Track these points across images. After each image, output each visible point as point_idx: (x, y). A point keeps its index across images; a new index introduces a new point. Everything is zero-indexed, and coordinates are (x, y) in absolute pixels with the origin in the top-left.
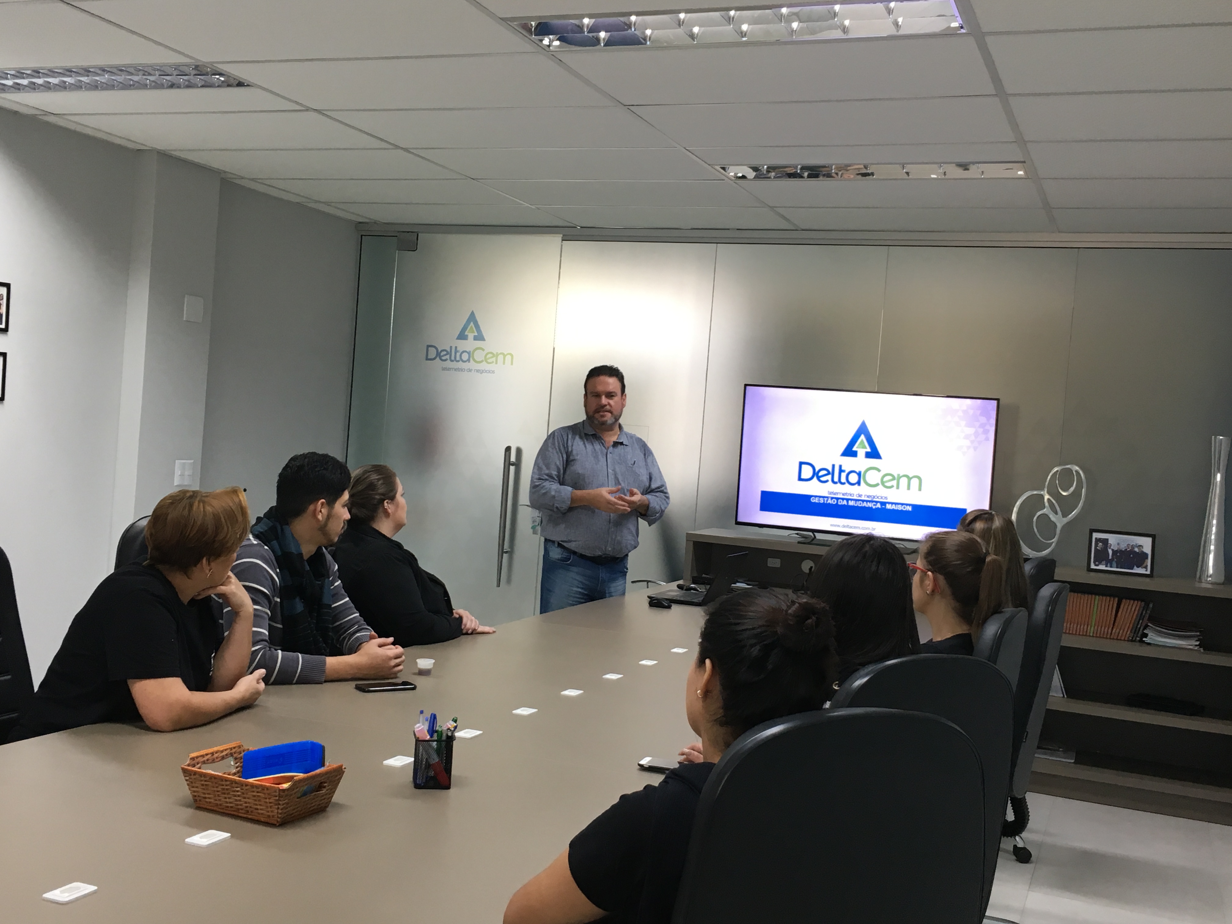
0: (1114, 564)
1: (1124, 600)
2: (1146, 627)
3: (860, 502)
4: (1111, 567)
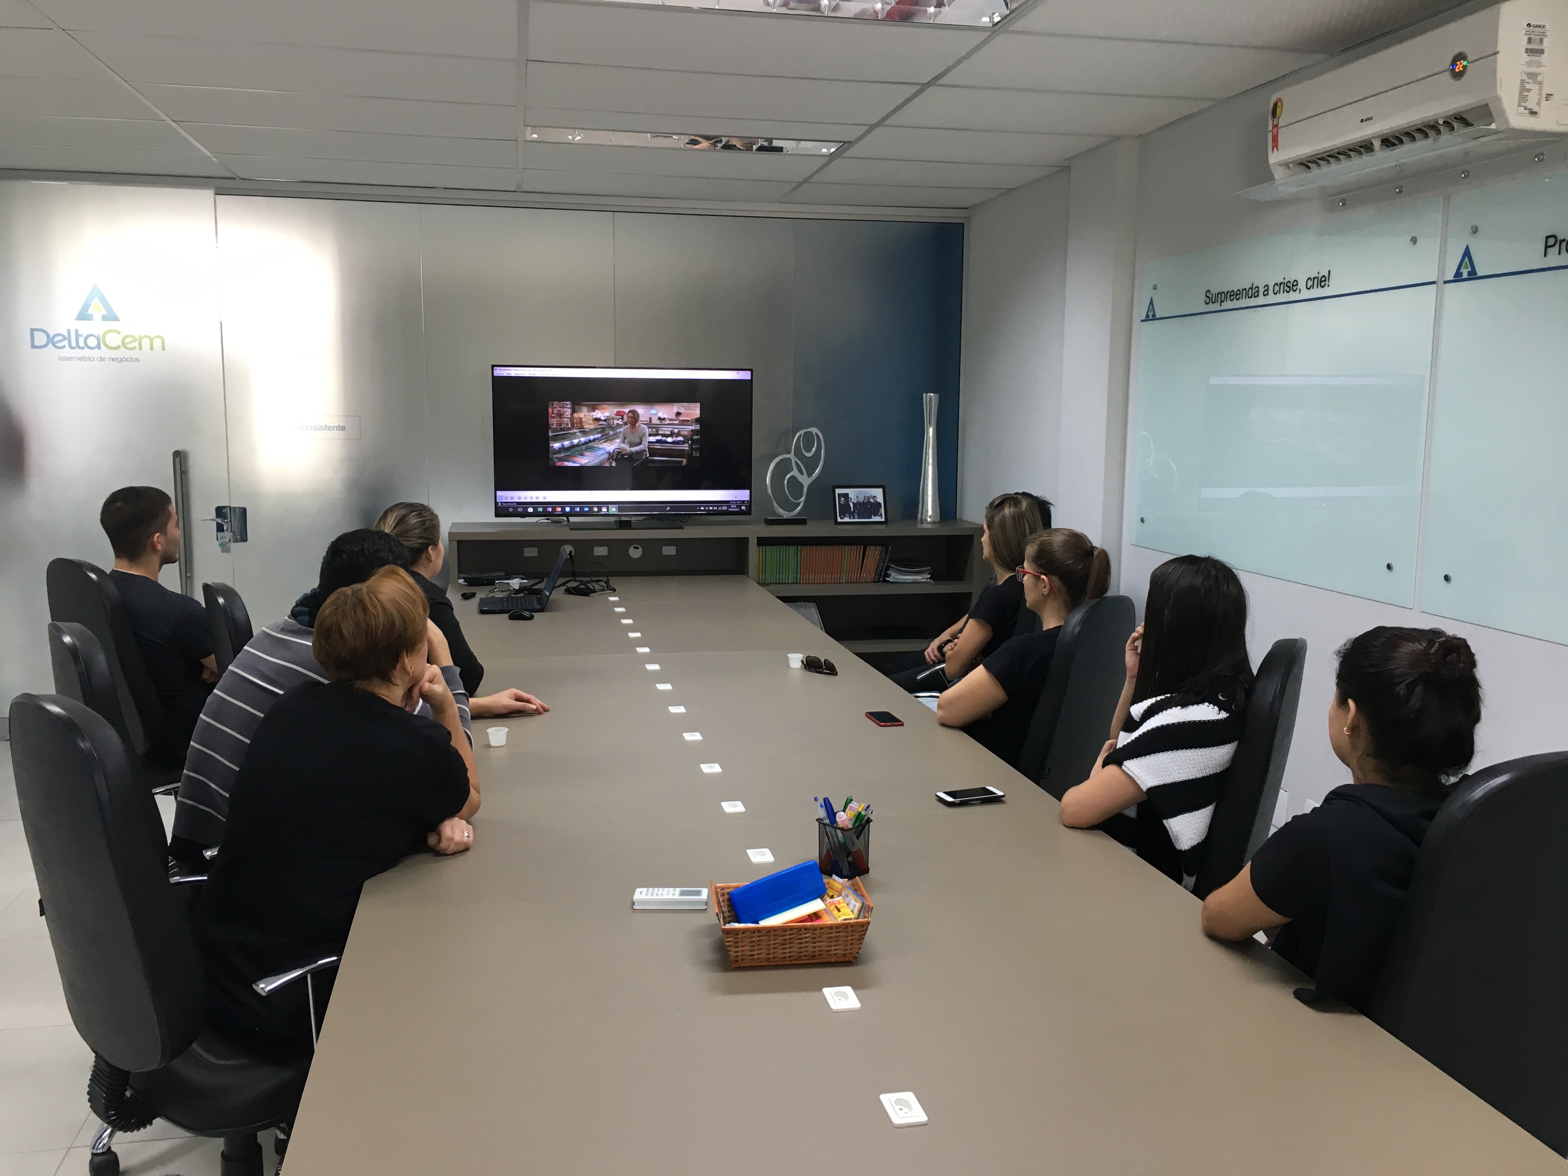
0: (856, 516)
1: (868, 547)
2: (888, 568)
4: (854, 518)
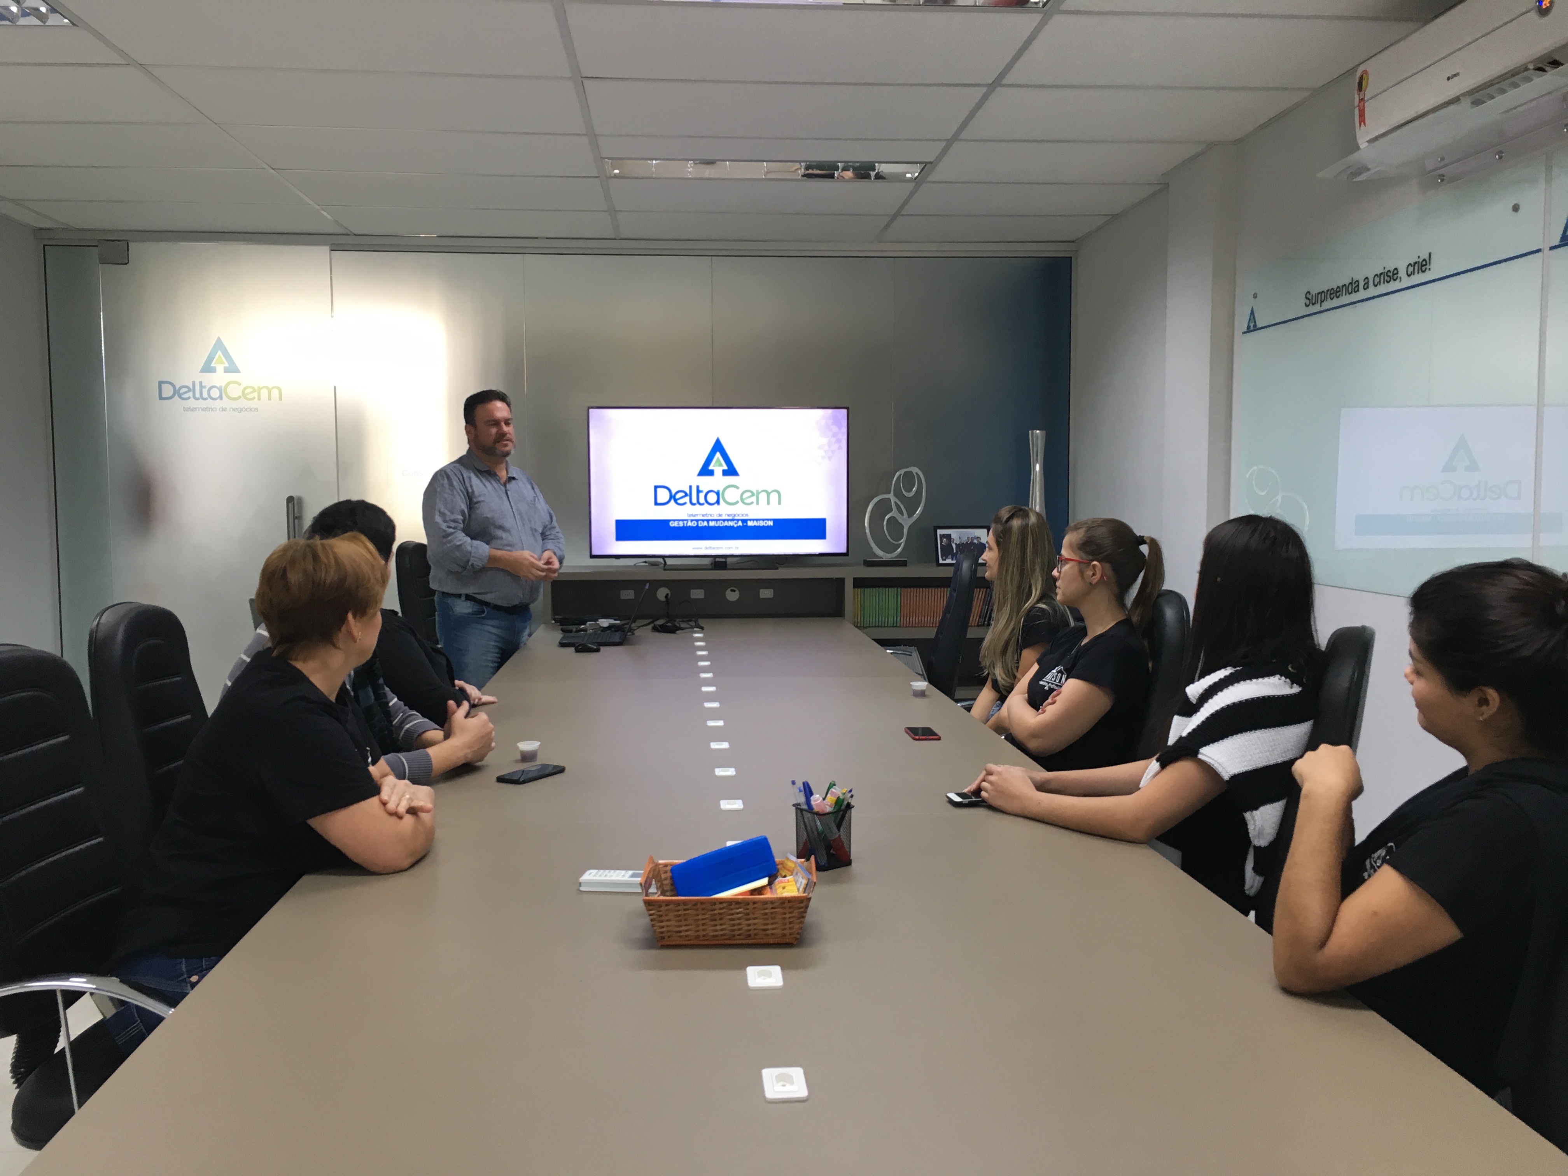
3: (721, 522)
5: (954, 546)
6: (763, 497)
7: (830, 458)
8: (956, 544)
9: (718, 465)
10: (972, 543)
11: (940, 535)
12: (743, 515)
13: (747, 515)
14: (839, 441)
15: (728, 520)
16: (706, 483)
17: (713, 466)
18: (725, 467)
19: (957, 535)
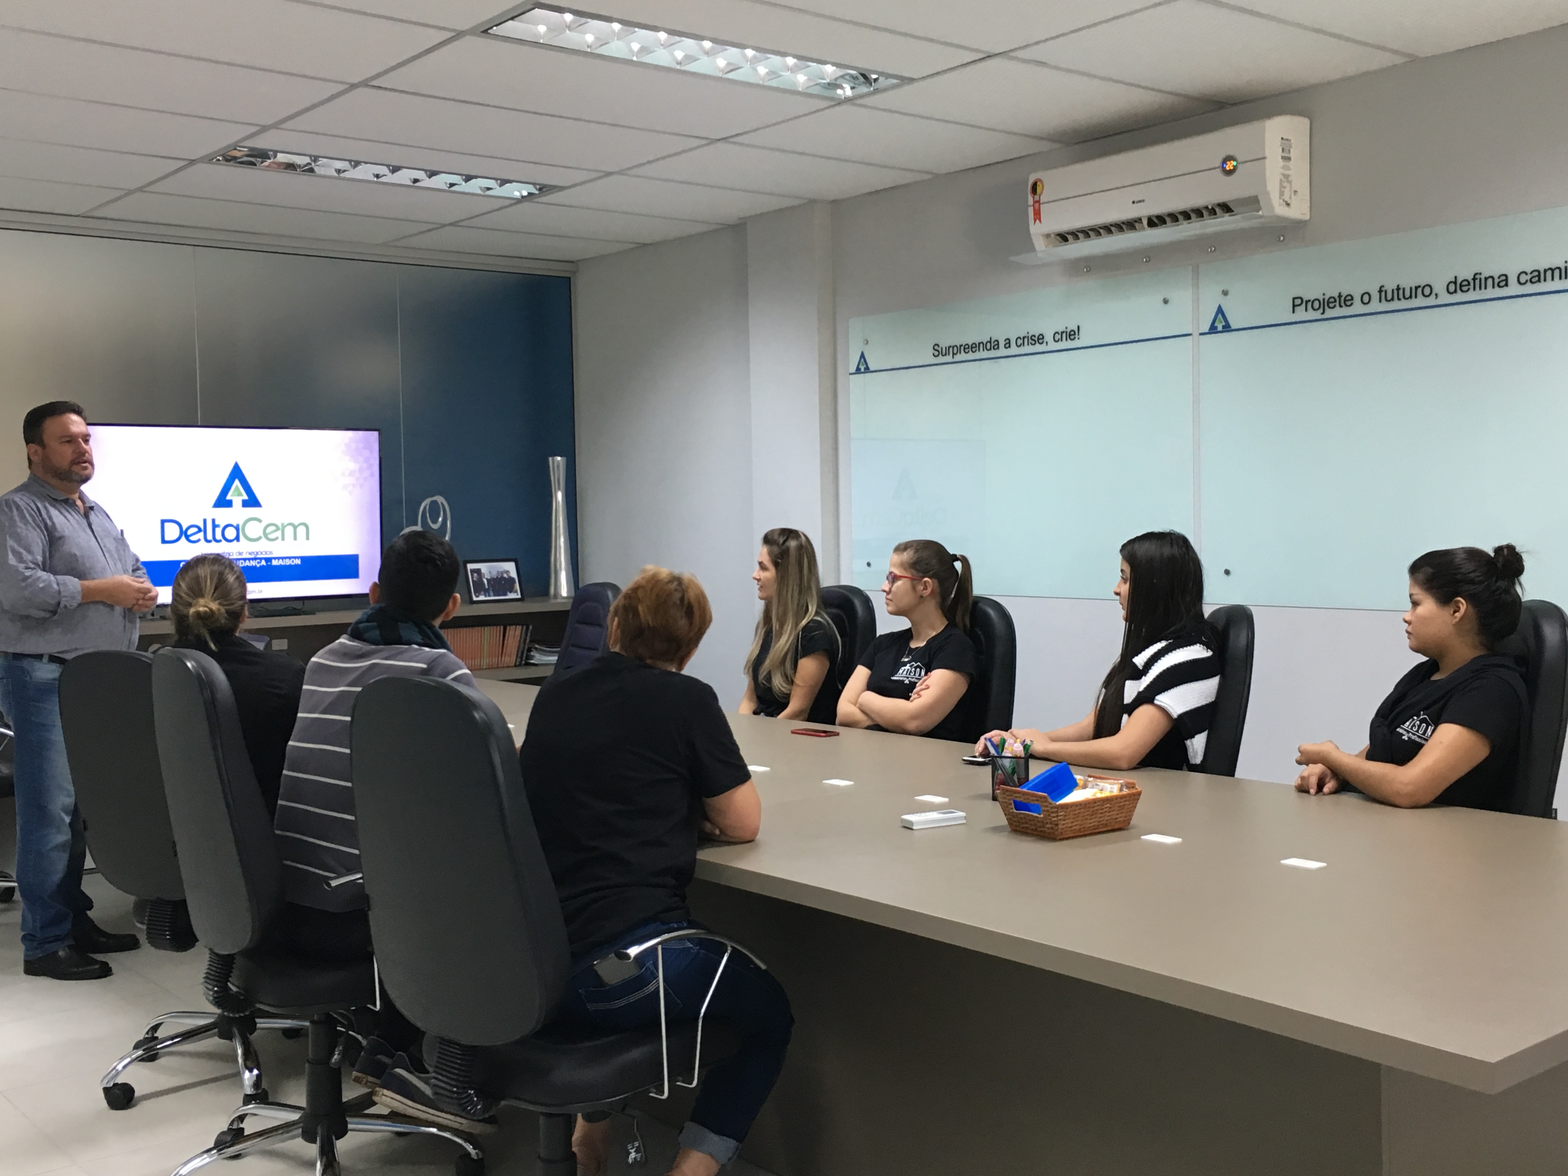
1: (508, 628)
2: (529, 650)
5: (485, 581)
6: (289, 531)
7: (361, 486)
8: (487, 579)
9: (237, 496)
10: (502, 578)
11: (471, 570)
12: (266, 553)
13: (271, 553)
14: (370, 467)
15: (249, 559)
16: (223, 516)
17: (232, 496)
18: (246, 497)
19: (488, 569)
